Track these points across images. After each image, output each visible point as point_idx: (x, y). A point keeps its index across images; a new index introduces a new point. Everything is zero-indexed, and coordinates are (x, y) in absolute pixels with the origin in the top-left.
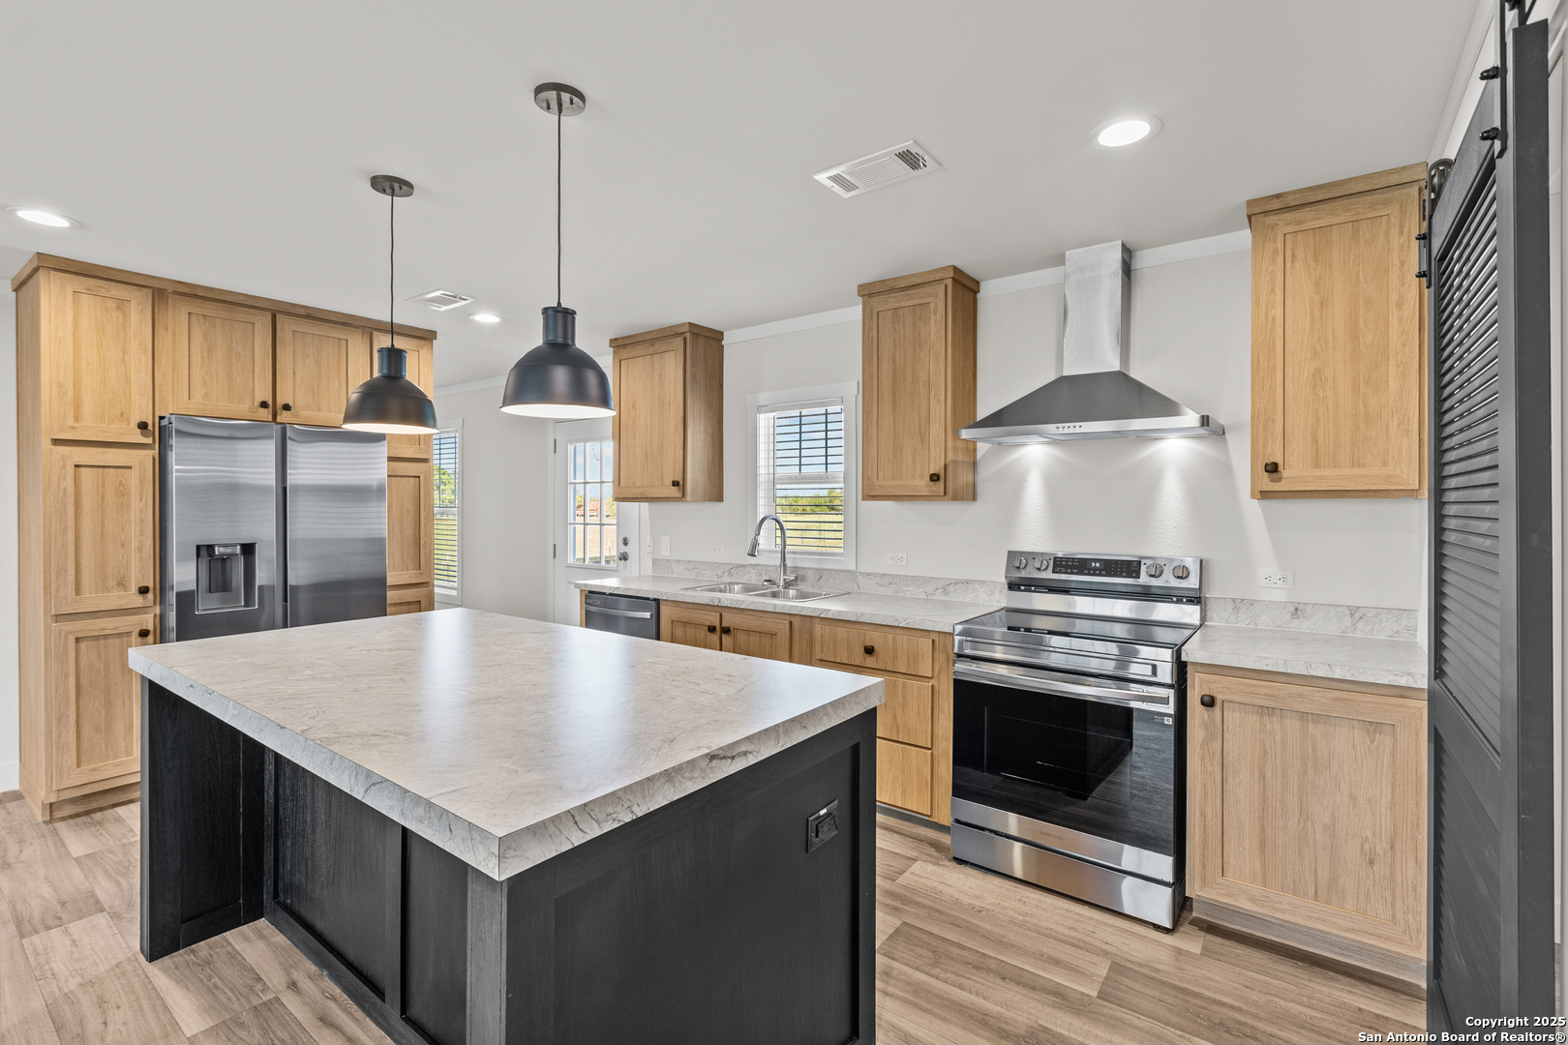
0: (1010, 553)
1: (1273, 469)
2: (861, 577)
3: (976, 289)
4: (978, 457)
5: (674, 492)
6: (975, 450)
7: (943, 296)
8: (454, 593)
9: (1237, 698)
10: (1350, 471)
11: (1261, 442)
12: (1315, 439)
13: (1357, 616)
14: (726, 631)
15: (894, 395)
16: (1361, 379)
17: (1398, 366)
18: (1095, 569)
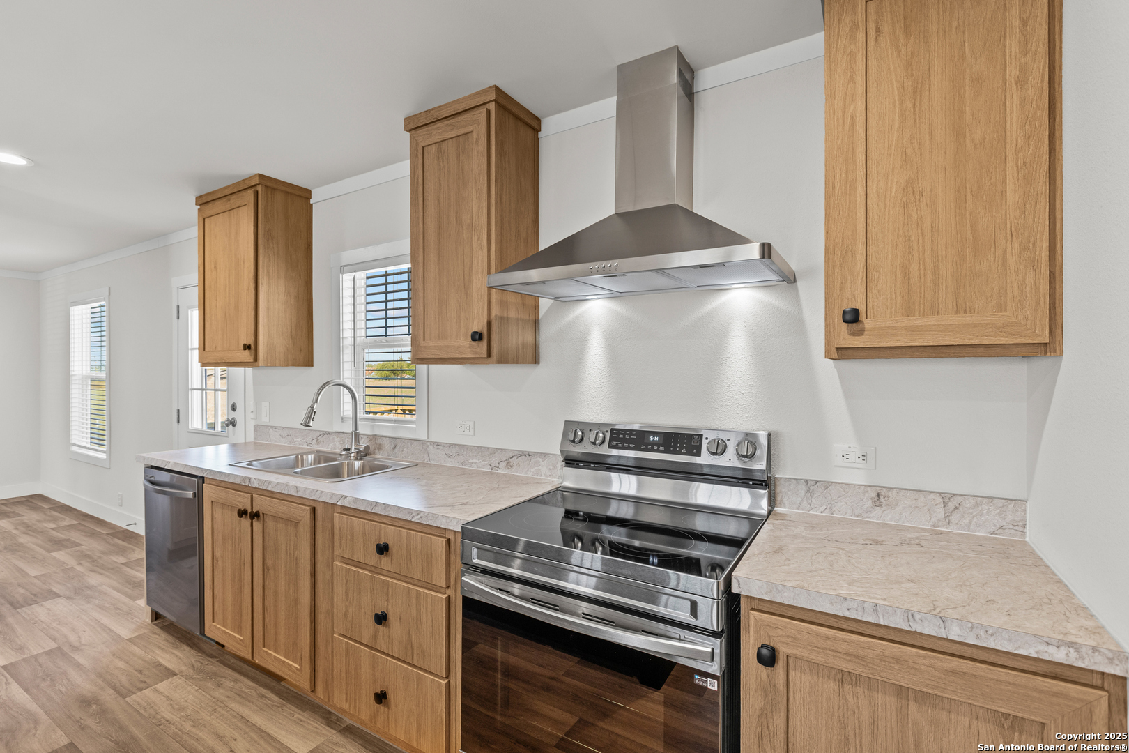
0: (567, 423)
1: (853, 317)
2: (431, 447)
3: (536, 126)
4: (541, 315)
5: (247, 356)
6: (537, 307)
7: (484, 122)
8: (104, 456)
9: (806, 654)
10: (953, 319)
11: (837, 284)
12: (907, 277)
13: (951, 506)
14: (255, 516)
15: (439, 242)
16: (968, 190)
17: (1019, 169)
18: (653, 444)
